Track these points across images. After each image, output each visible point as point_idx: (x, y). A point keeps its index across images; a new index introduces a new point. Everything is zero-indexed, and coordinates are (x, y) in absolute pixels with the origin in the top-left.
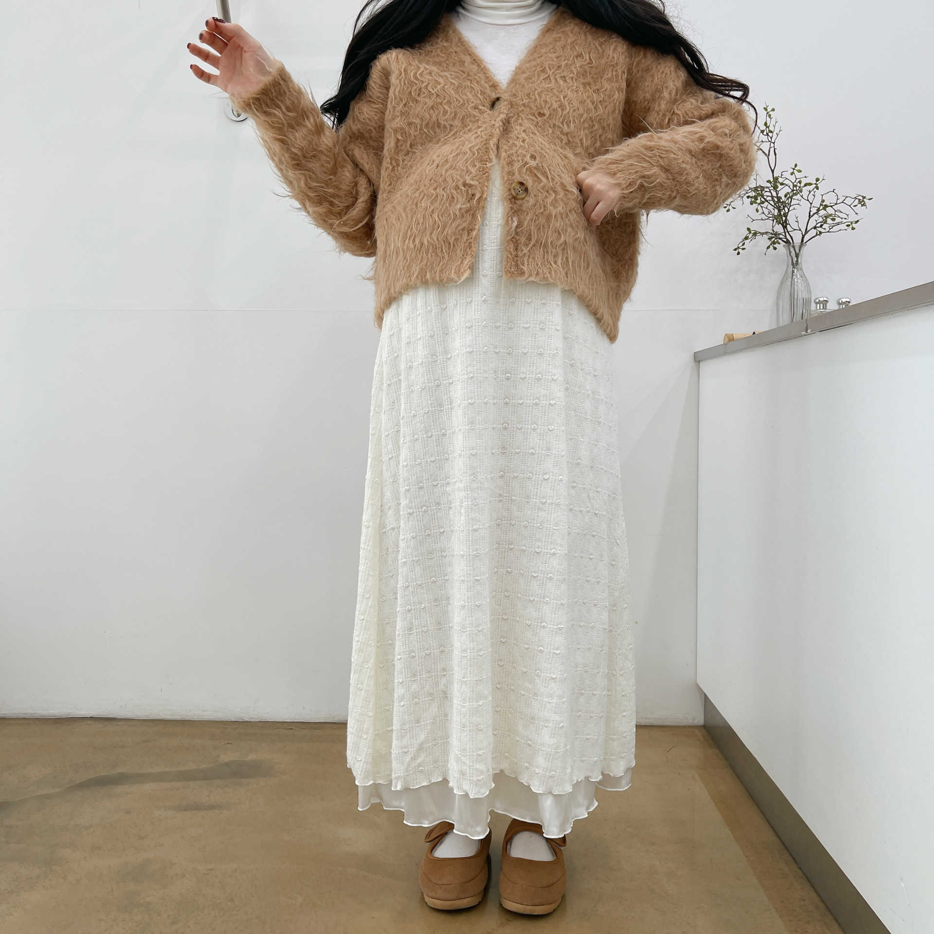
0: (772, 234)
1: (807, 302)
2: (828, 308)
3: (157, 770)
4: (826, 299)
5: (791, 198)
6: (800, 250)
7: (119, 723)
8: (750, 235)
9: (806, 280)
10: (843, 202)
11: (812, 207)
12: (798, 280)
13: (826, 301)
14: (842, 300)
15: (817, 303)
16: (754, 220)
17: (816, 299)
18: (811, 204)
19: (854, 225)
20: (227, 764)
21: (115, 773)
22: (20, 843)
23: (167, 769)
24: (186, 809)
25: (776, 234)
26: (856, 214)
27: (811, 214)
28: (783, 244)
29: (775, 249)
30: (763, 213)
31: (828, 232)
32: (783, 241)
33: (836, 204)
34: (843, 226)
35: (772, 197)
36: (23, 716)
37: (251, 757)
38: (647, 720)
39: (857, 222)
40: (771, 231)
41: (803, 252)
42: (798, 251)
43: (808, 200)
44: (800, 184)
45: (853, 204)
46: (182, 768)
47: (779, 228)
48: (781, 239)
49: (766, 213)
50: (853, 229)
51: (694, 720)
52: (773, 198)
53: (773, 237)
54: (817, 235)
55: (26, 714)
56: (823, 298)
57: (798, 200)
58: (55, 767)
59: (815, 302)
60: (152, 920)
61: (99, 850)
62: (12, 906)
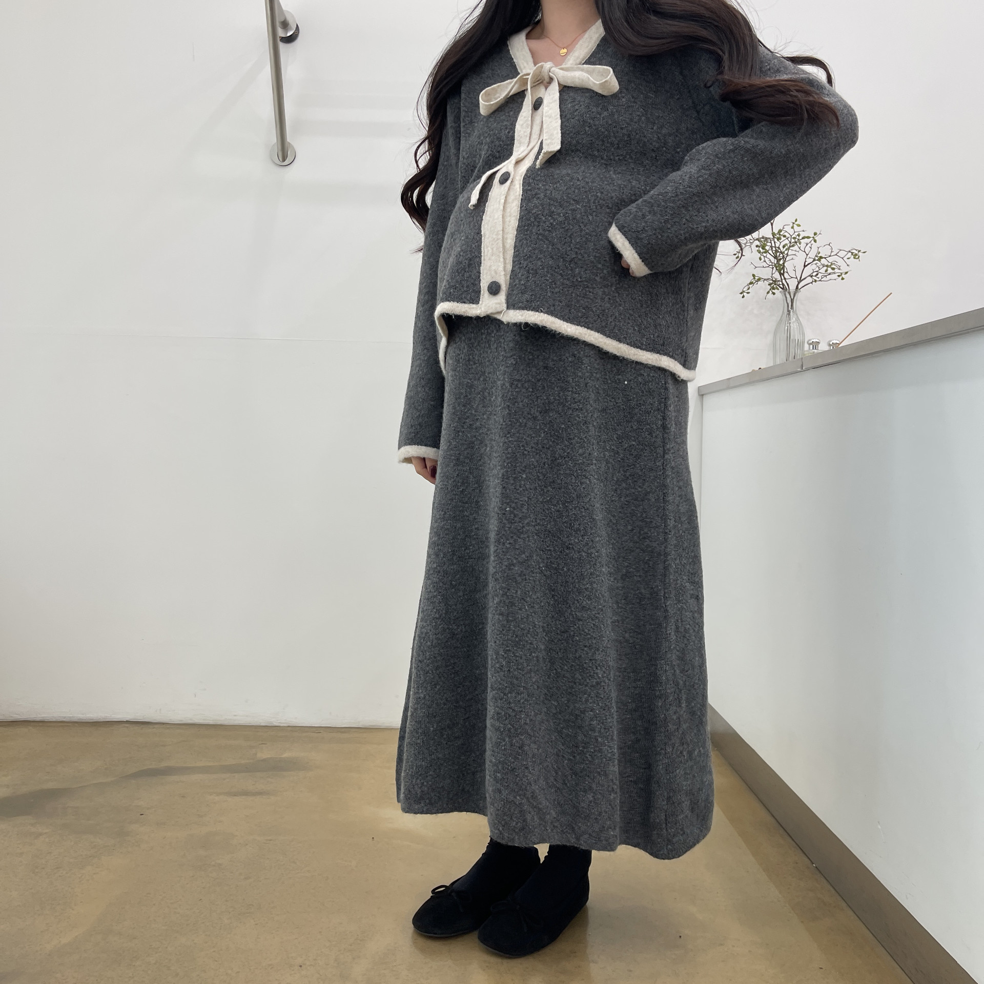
0: (773, 281)
1: (800, 344)
2: (819, 349)
3: (201, 764)
4: (818, 341)
5: (788, 249)
6: (794, 296)
7: (156, 726)
8: (754, 282)
10: (836, 255)
11: (808, 257)
12: (793, 322)
14: (833, 342)
15: (810, 344)
16: (756, 267)
17: (810, 340)
18: (807, 255)
19: (843, 276)
20: (264, 760)
22: (89, 820)
23: (210, 764)
24: (236, 794)
25: (775, 281)
26: (848, 265)
27: (806, 264)
28: (780, 289)
29: (774, 294)
30: (765, 261)
31: (820, 281)
32: (780, 287)
33: (830, 256)
34: (835, 276)
35: (772, 247)
36: (61, 719)
37: (286, 755)
39: (847, 273)
40: (771, 278)
41: (797, 297)
42: (792, 298)
43: (805, 252)
44: (799, 236)
45: (847, 257)
46: (224, 763)
47: (777, 276)
48: (778, 285)
49: (768, 262)
50: (843, 279)
52: (772, 249)
53: (772, 283)
55: (65, 718)
56: (815, 339)
57: (796, 251)
58: (105, 761)
59: (808, 343)
60: (226, 876)
61: (164, 825)
62: (97, 868)
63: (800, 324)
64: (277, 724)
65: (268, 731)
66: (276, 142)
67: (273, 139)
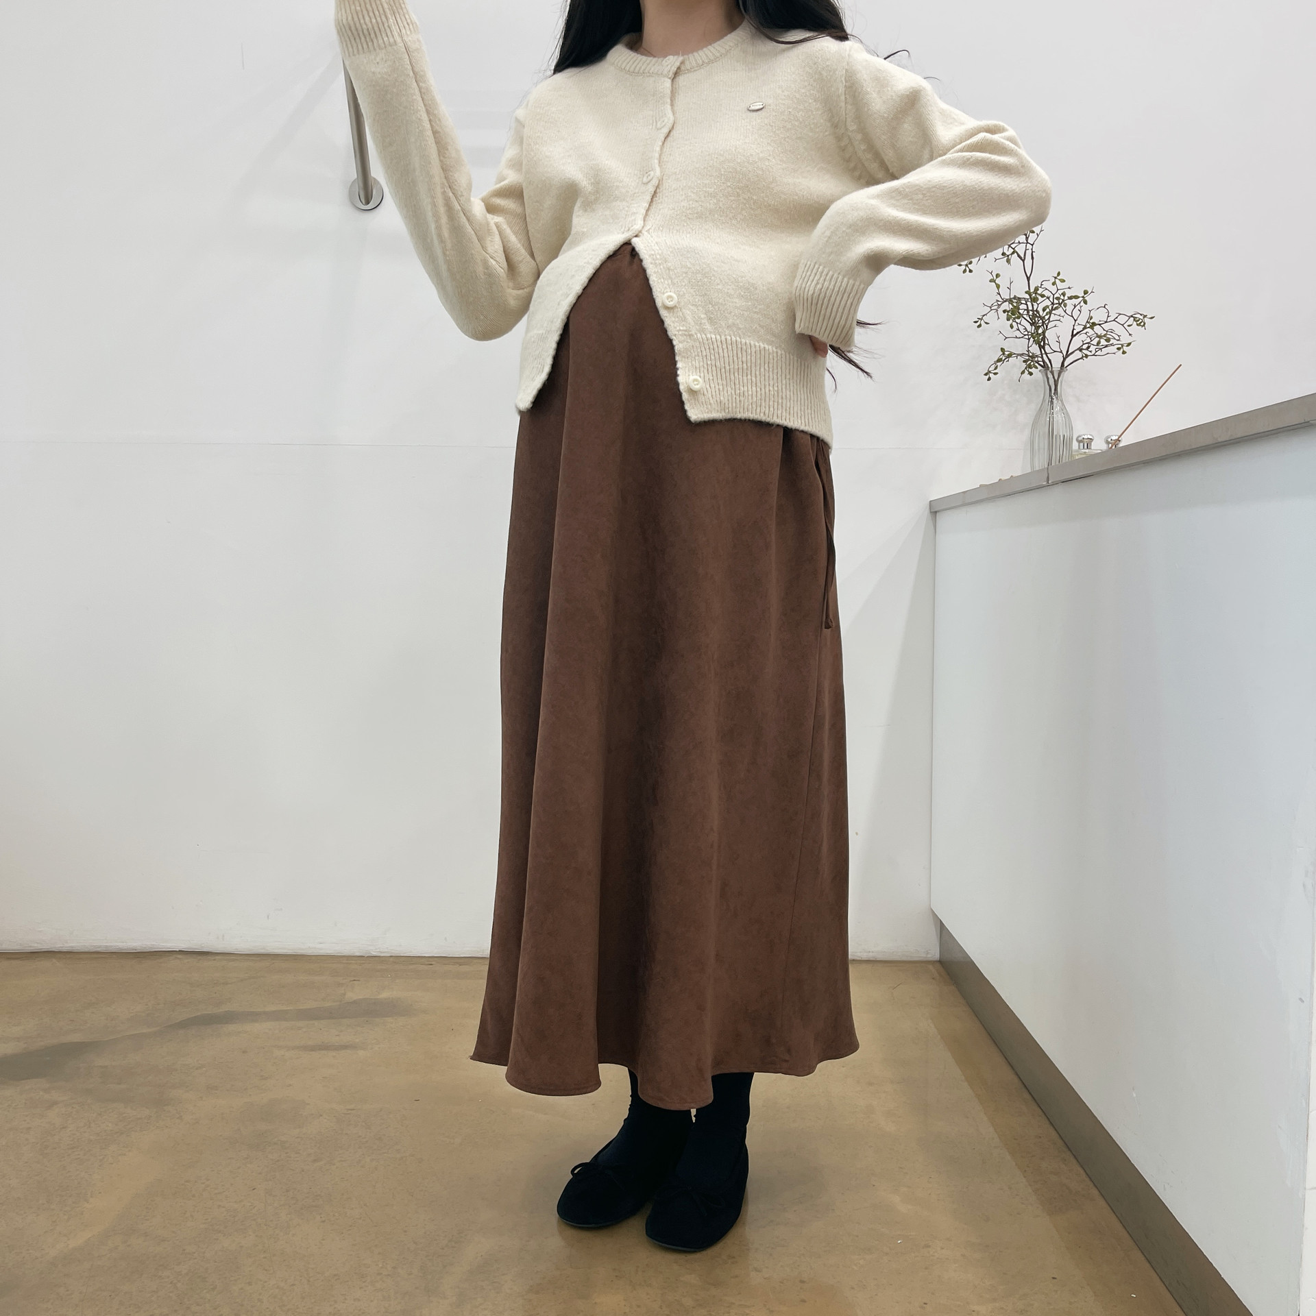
0: (1029, 356)
1: (1067, 442)
2: (1093, 448)
3: (271, 1008)
4: (1091, 437)
5: (1050, 313)
6: (1059, 376)
7: (217, 957)
8: (1004, 358)
9: (1067, 413)
10: (1114, 320)
11: (1076, 324)
12: (1057, 413)
13: (1092, 439)
14: (1111, 438)
15: (1079, 442)
16: (1006, 338)
18: (1075, 321)
19: (1125, 348)
20: (355, 1002)
21: (221, 1010)
22: (120, 1084)
23: (284, 1008)
24: (313, 1049)
25: (1033, 357)
26: (1130, 335)
27: (1074, 333)
28: (1040, 368)
29: (1031, 374)
30: (1018, 330)
31: (1094, 355)
32: (1039, 364)
33: (1106, 322)
34: (1113, 349)
35: (1028, 310)
37: (384, 995)
38: (871, 954)
39: (1129, 344)
40: (1027, 353)
41: (1063, 378)
42: (1056, 378)
43: (1072, 316)
44: (1064, 296)
45: (1127, 324)
46: (301, 1008)
47: (1035, 349)
48: (1037, 362)
49: (1021, 328)
50: (1124, 353)
51: (928, 953)
52: (1028, 312)
53: (1028, 360)
54: (1081, 358)
56: (1087, 435)
57: (1060, 315)
58: (147, 1005)
59: (1077, 440)
60: (290, 1157)
61: (217, 1090)
62: (124, 1147)
63: (1067, 415)
64: (375, 954)
65: (363, 963)
66: (356, 176)
67: (353, 173)
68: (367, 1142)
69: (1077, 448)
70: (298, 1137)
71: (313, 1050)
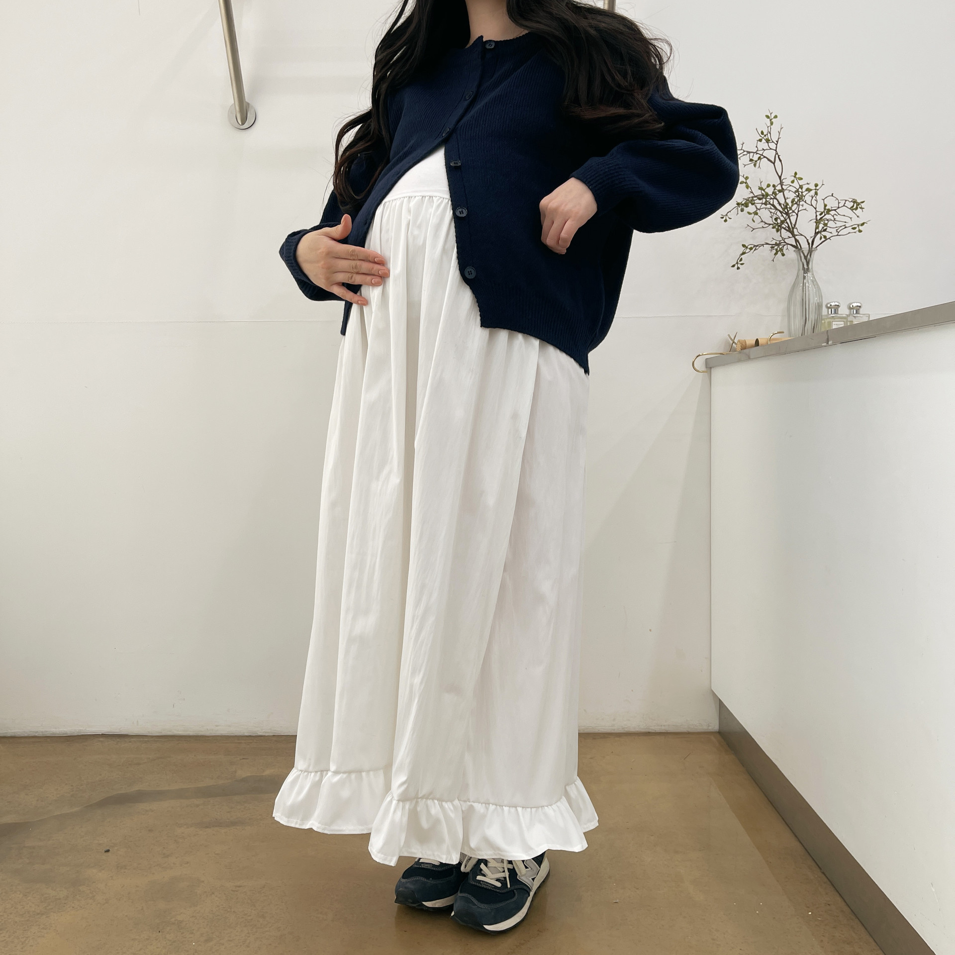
1: (818, 308)
2: (839, 313)
3: (174, 787)
4: (837, 304)
6: (809, 257)
7: (132, 739)
9: (818, 285)
12: (809, 285)
13: (838, 306)
14: (854, 303)
15: (828, 308)
17: (828, 303)
19: (861, 228)
20: (245, 780)
21: (132, 790)
22: (44, 864)
23: (185, 786)
29: (783, 255)
31: (838, 235)
36: (33, 734)
37: (268, 772)
38: (663, 728)
41: (813, 257)
42: (807, 257)
46: (199, 786)
50: (860, 231)
51: (709, 726)
55: (37, 732)
56: (835, 302)
58: (72, 786)
59: (827, 307)
60: (186, 938)
61: (126, 869)
62: (43, 928)
63: (817, 287)
64: (261, 734)
65: (251, 743)
66: (233, 102)
67: (231, 99)
68: (252, 919)
69: (827, 312)
70: (193, 916)
71: (207, 827)
